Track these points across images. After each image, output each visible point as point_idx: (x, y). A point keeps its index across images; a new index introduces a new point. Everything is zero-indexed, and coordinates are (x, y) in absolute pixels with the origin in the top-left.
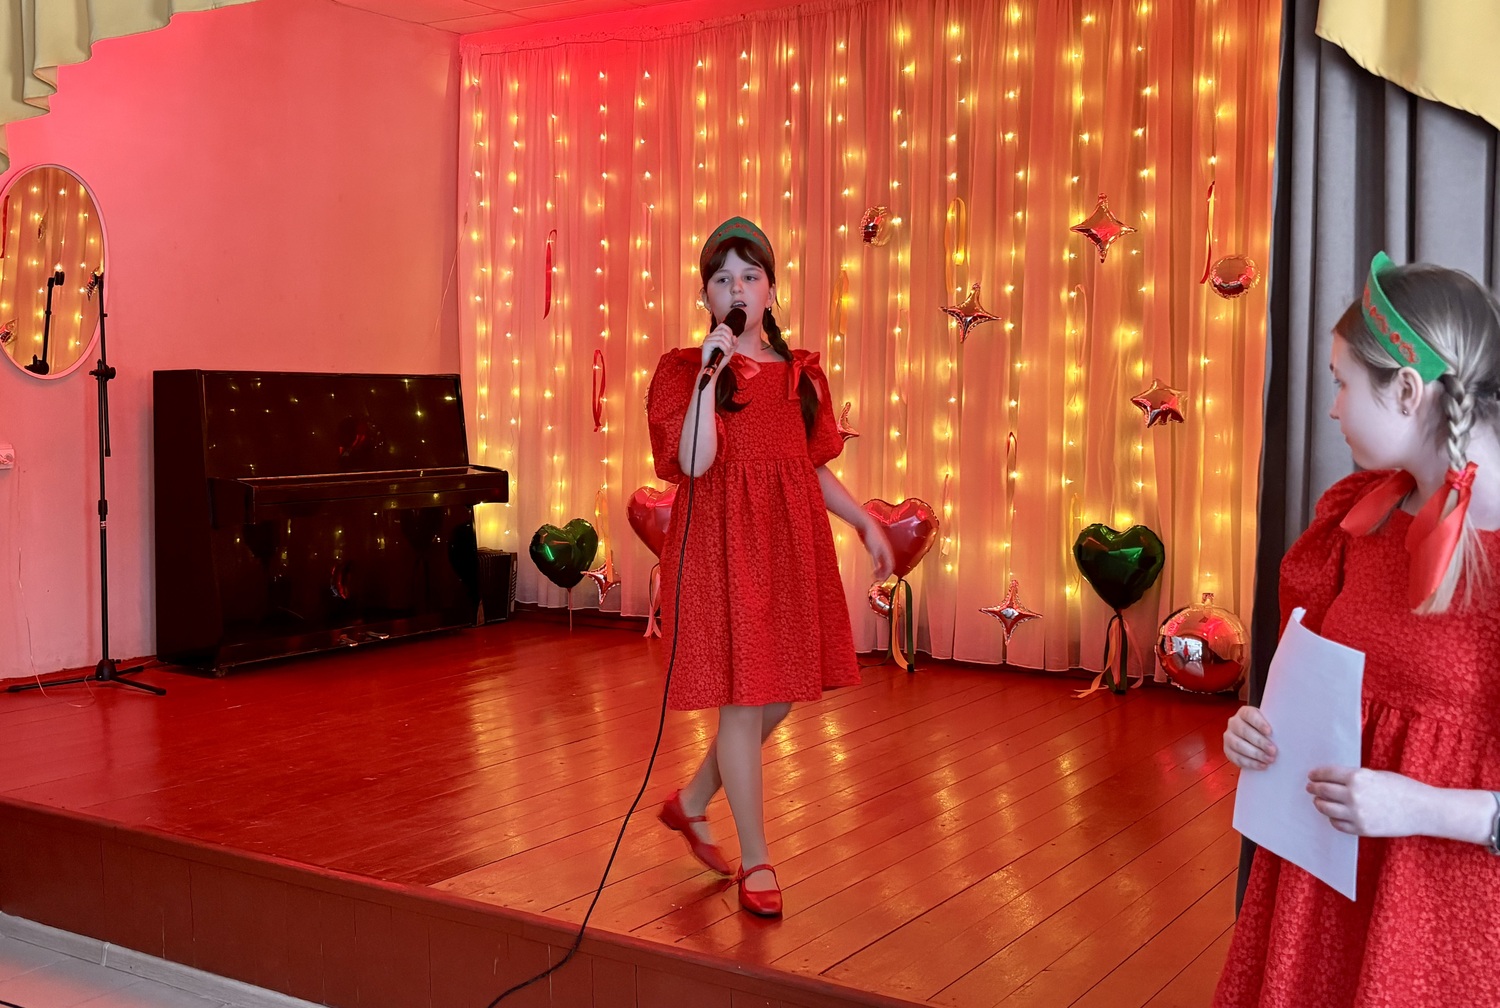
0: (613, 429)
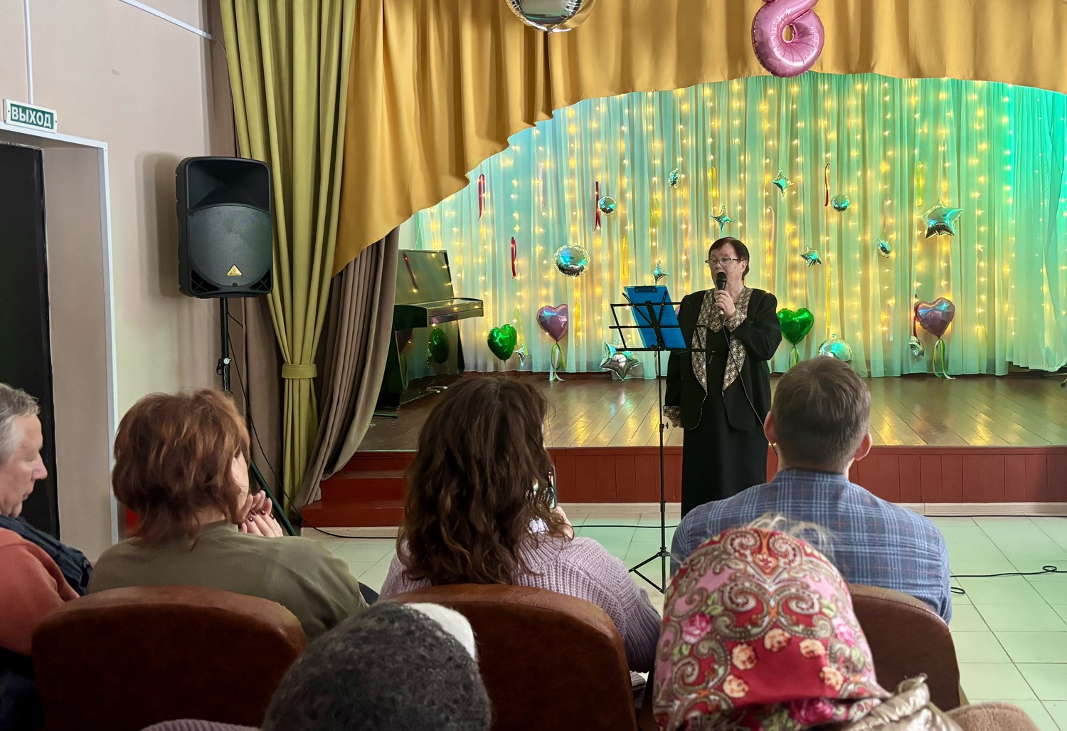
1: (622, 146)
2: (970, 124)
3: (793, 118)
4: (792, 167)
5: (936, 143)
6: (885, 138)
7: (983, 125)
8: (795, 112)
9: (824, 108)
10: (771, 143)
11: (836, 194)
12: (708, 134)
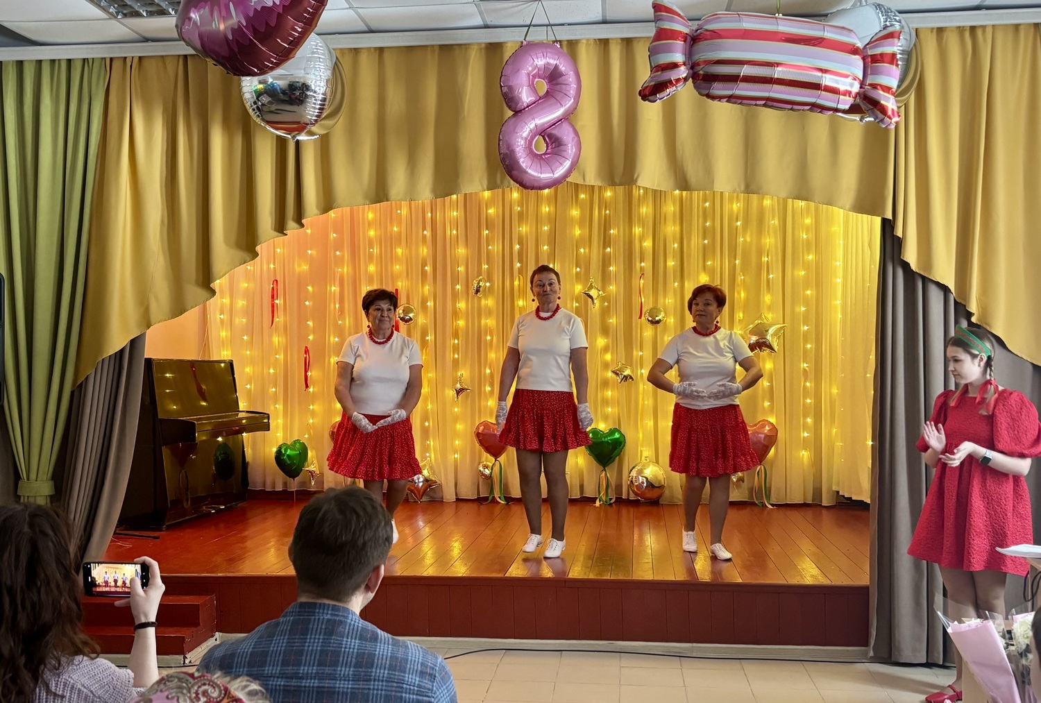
0: (316, 390)
1: (424, 251)
2: (796, 233)
3: (606, 225)
4: (605, 278)
5: (760, 253)
6: (704, 246)
7: (810, 235)
8: (608, 218)
9: (639, 214)
10: (582, 250)
11: (651, 306)
12: (515, 239)
